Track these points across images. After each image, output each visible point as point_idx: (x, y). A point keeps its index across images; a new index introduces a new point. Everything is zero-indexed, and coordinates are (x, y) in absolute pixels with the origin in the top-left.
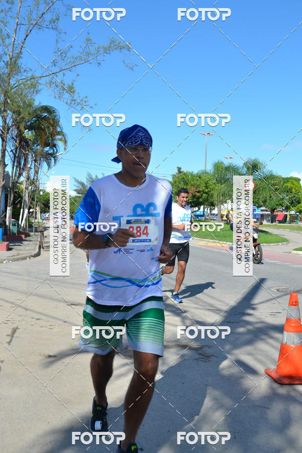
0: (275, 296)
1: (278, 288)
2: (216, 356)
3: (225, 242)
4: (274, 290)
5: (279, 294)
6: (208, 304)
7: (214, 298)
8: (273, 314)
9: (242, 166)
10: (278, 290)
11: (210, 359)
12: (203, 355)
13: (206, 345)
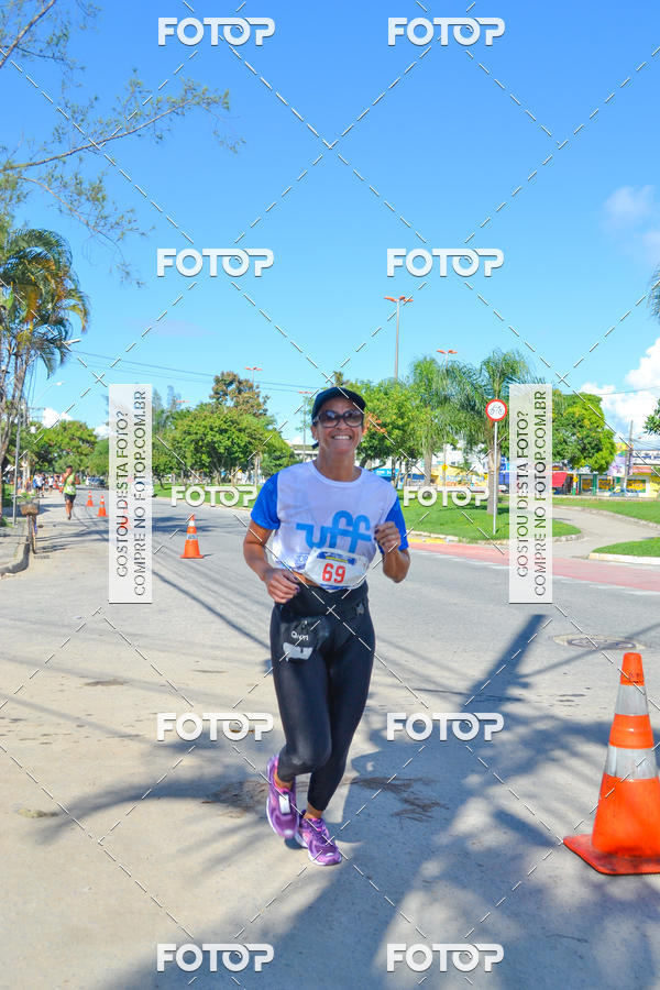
0: (565, 656)
1: (570, 637)
2: (444, 806)
3: (443, 536)
4: (561, 641)
5: (574, 652)
6: (420, 675)
7: (432, 662)
8: (566, 699)
9: (478, 367)
10: (570, 642)
11: (429, 814)
12: (413, 804)
13: (420, 779)
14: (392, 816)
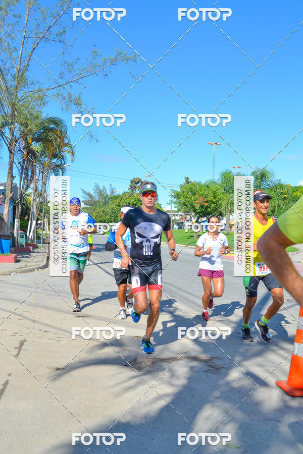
2: (225, 368)
8: (283, 325)
11: (219, 371)
12: (213, 367)
13: (216, 357)
14: (204, 372)
